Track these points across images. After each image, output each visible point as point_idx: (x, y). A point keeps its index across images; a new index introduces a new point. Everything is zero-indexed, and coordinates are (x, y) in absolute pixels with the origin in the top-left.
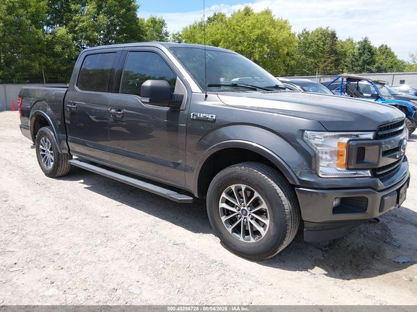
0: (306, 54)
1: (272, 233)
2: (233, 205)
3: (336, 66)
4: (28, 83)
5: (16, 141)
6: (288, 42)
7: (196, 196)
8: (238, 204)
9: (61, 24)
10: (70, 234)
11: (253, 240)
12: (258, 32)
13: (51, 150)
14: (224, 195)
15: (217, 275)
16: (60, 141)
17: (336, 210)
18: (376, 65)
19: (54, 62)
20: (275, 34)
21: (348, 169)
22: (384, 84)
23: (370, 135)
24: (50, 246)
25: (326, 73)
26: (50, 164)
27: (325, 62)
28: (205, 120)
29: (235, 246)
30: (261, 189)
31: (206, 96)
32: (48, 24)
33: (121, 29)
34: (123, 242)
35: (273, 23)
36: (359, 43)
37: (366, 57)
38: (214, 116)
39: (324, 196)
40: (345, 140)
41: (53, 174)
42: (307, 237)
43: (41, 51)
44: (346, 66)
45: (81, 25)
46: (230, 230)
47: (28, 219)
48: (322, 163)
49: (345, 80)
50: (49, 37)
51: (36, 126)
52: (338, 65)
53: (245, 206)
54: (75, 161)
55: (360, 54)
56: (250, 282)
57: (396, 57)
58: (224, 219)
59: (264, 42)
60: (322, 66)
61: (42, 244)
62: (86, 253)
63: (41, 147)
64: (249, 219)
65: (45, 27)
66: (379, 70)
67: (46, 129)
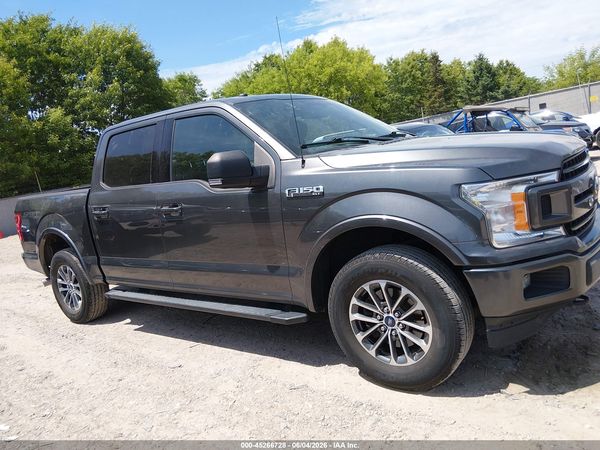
0: (400, 91)
1: (439, 345)
2: (370, 314)
3: (447, 99)
4: (16, 195)
5: (15, 280)
6: (373, 78)
7: (312, 309)
8: (378, 311)
9: (52, 104)
10: (131, 403)
11: (410, 362)
12: (329, 70)
13: (75, 282)
14: (354, 301)
15: (370, 422)
16: (88, 267)
17: (529, 293)
18: (502, 88)
19: (51, 160)
20: (353, 71)
21: (534, 230)
22: (523, 111)
23: (554, 176)
24: (106, 426)
25: (434, 112)
26: (77, 304)
27: (430, 97)
28: (309, 197)
29: (384, 375)
30: (411, 281)
31: (303, 162)
32: (34, 108)
33: (139, 97)
34: (214, 400)
35: (347, 55)
36: (469, 64)
37: (485, 80)
38: (321, 187)
39: (507, 275)
40: (521, 189)
41: (83, 318)
42: (494, 341)
43: (29, 146)
44: (461, 97)
45: (82, 100)
46: (372, 352)
47: (61, 390)
48: (495, 228)
49: (469, 114)
50: (38, 125)
51: (48, 252)
52: (449, 98)
53: (390, 312)
54: (114, 292)
55: (477, 79)
56: (422, 425)
57: (523, 74)
58: (360, 337)
59: (341, 84)
60: (427, 103)
61: (93, 425)
62: (163, 427)
63: (59, 280)
64: (399, 331)
65: (30, 113)
66: (508, 95)
67: (64, 253)
